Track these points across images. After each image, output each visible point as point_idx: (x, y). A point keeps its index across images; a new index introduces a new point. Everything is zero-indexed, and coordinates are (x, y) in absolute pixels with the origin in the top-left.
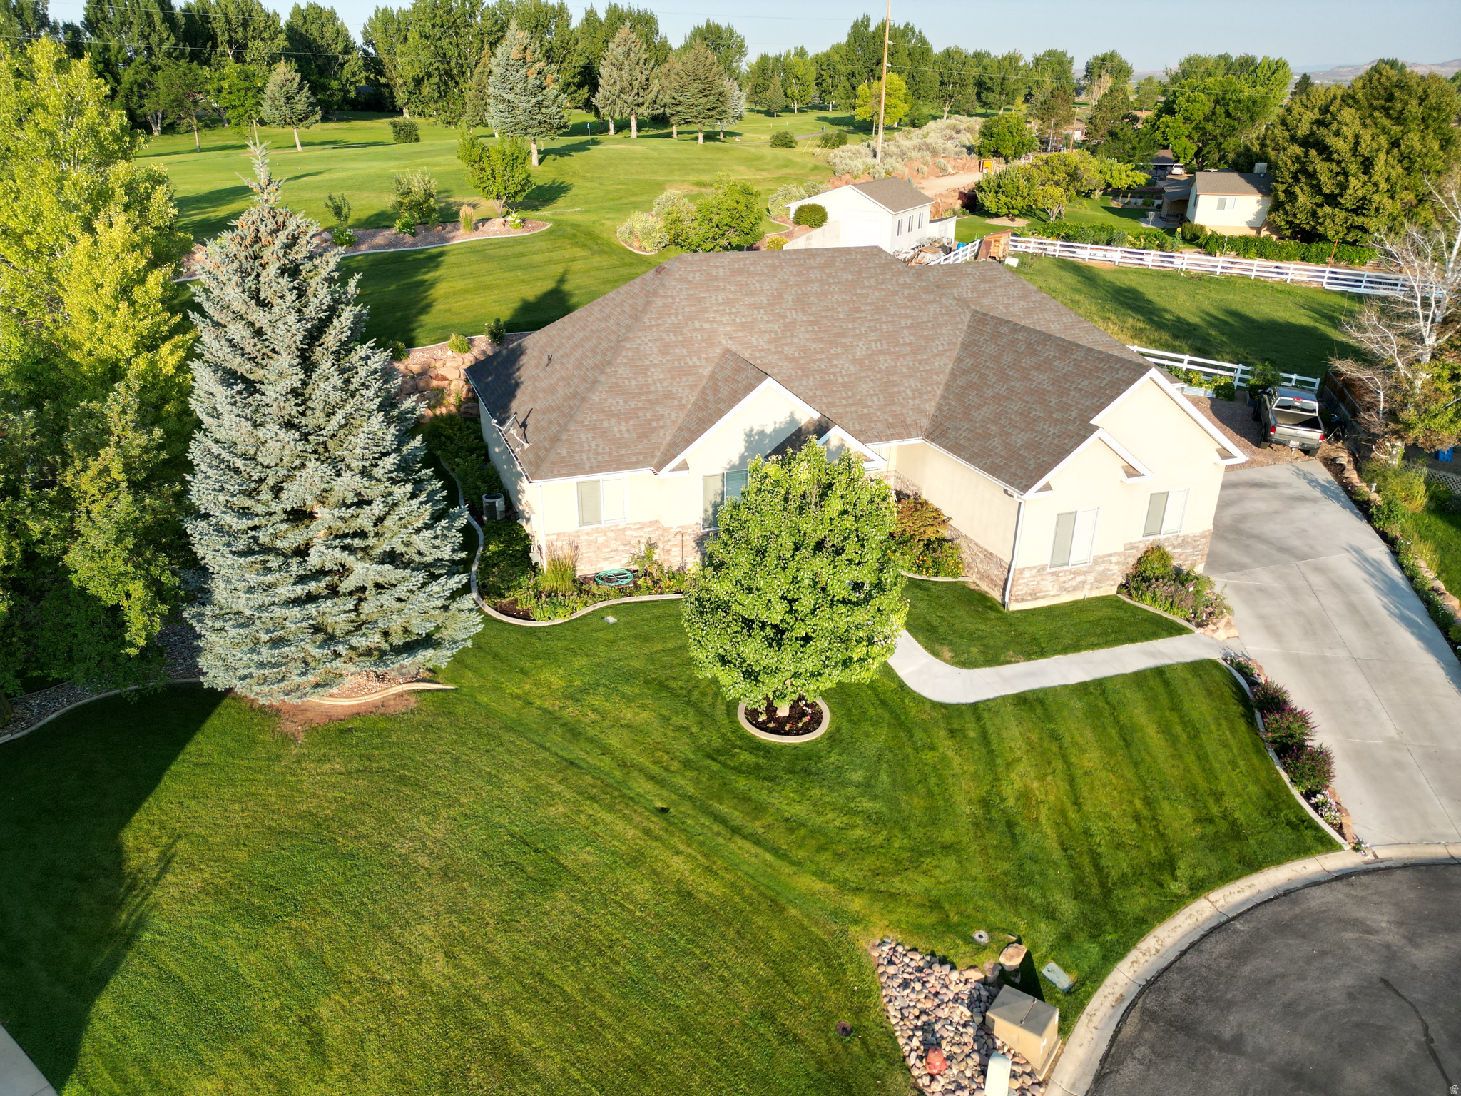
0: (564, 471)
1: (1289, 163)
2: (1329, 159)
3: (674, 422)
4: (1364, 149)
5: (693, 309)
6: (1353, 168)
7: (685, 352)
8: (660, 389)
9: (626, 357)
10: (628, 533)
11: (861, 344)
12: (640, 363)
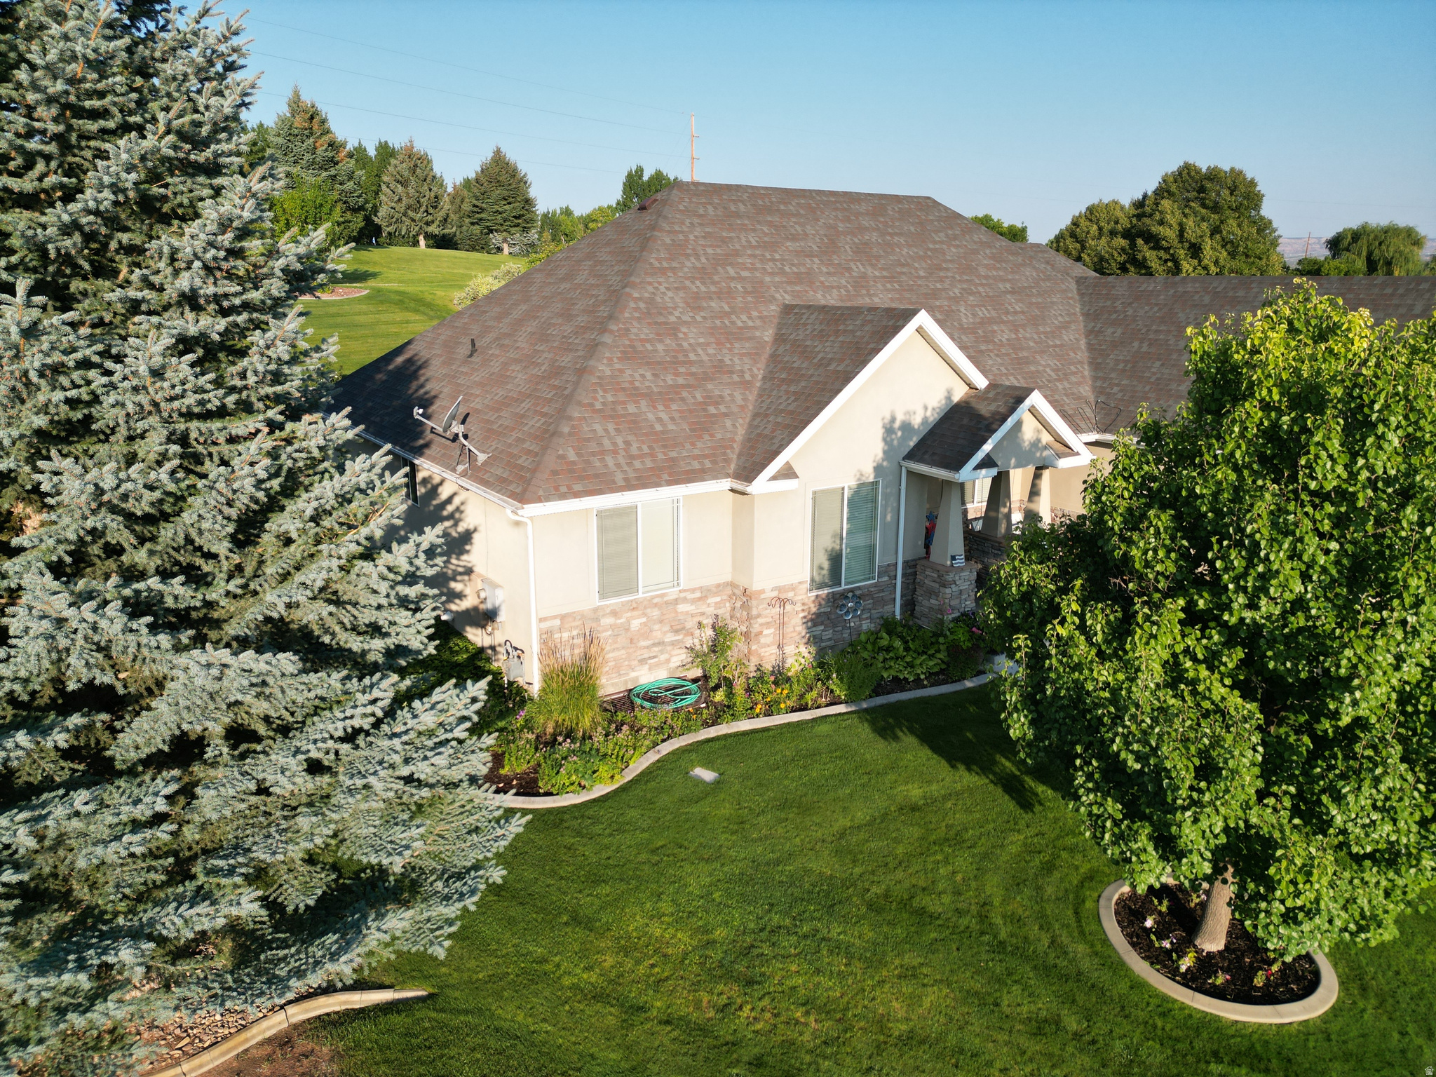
0: (577, 487)
1: (1116, 254)
2: (1157, 247)
3: (742, 407)
4: (1190, 235)
5: (719, 251)
6: (1182, 253)
7: (727, 308)
8: (705, 358)
9: (636, 309)
10: (682, 608)
11: (962, 309)
12: (661, 319)
